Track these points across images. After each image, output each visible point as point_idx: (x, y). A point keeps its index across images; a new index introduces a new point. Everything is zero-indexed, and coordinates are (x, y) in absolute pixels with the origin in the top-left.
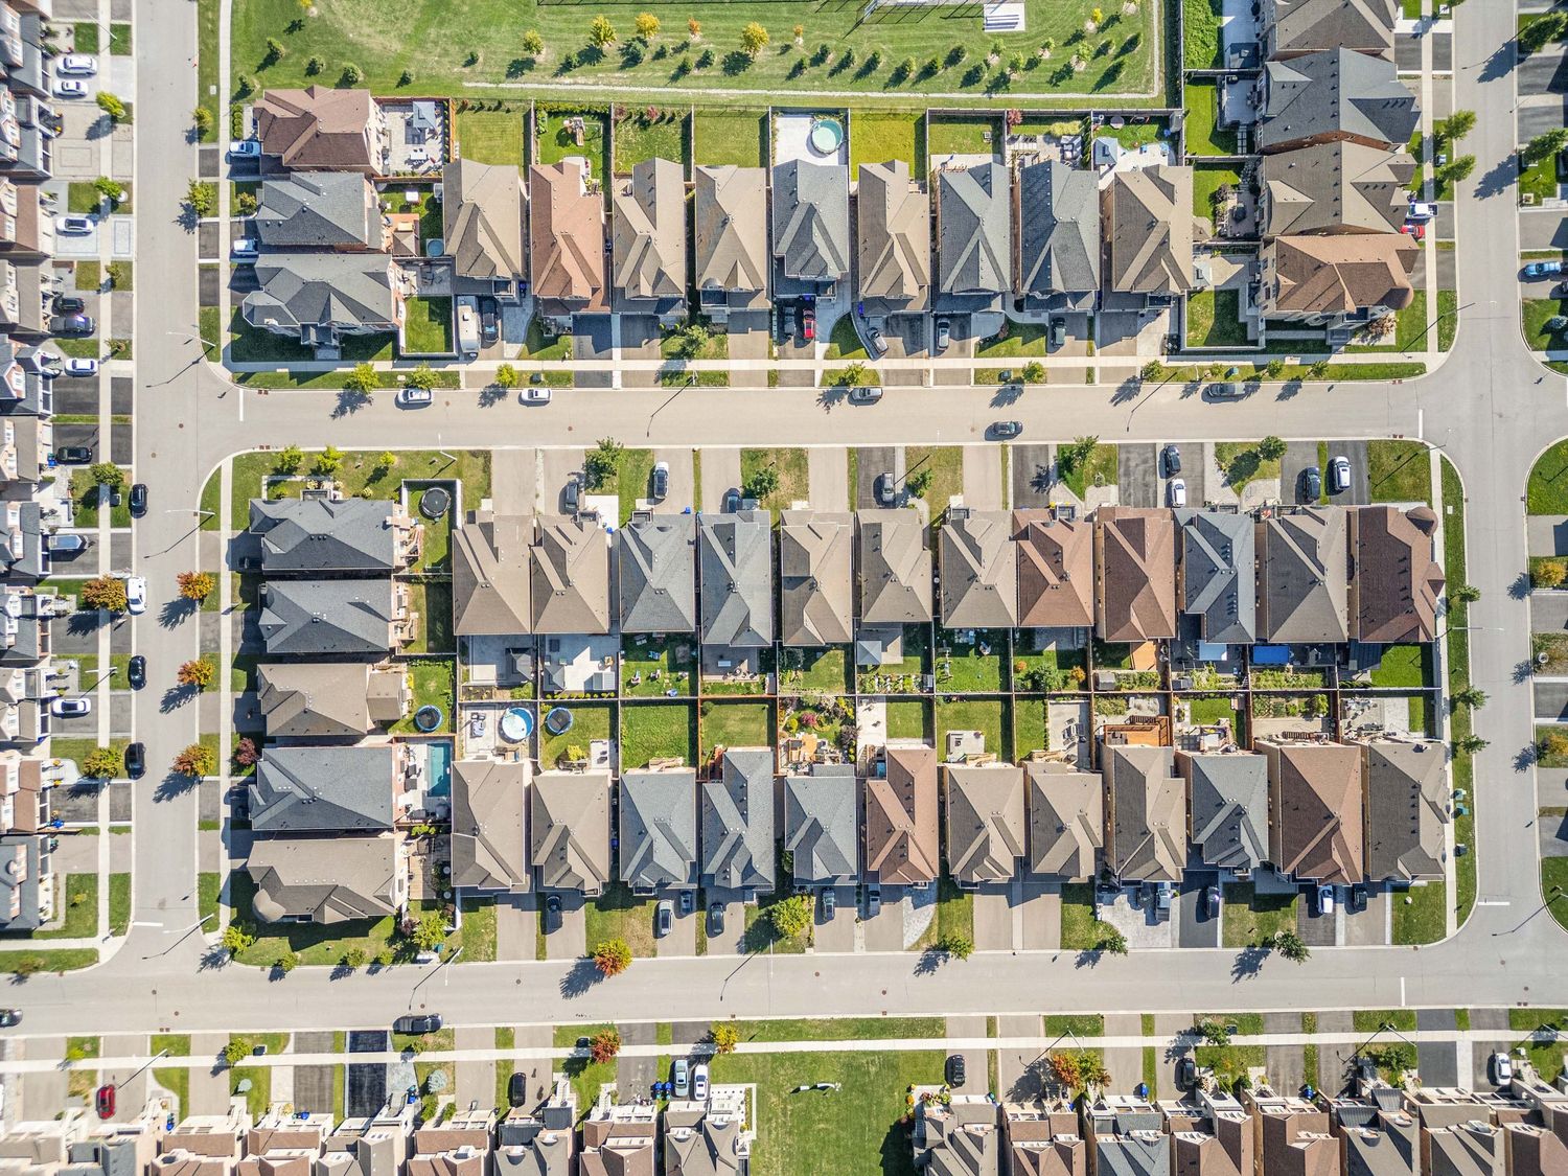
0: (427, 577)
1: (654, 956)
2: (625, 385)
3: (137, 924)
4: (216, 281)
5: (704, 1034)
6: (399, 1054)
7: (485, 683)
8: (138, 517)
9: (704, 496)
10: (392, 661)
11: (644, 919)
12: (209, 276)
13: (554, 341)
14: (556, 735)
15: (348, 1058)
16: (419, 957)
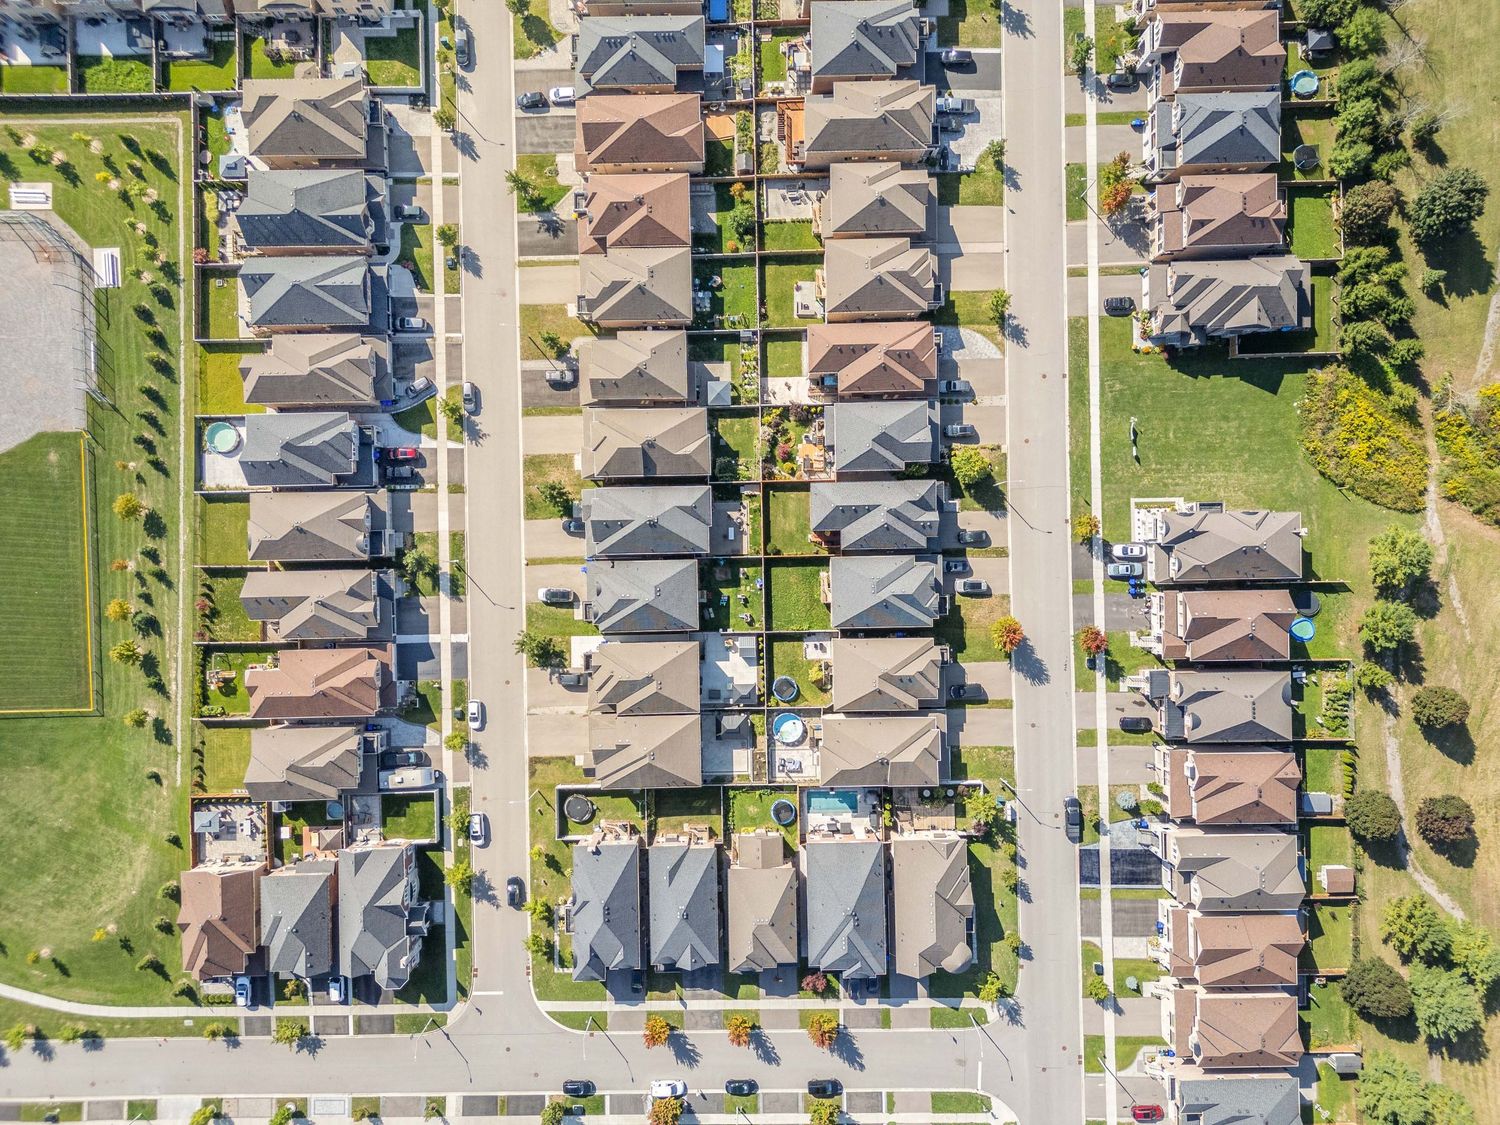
0: (649, 816)
1: (1009, 597)
2: (465, 632)
3: (979, 1087)
4: (369, 1018)
5: (1084, 549)
6: (1102, 838)
7: (750, 760)
8: (594, 1088)
9: (571, 555)
10: (729, 848)
11: (973, 606)
12: (365, 1024)
13: (423, 698)
14: (798, 691)
15: (1106, 886)
16: (1009, 819)
